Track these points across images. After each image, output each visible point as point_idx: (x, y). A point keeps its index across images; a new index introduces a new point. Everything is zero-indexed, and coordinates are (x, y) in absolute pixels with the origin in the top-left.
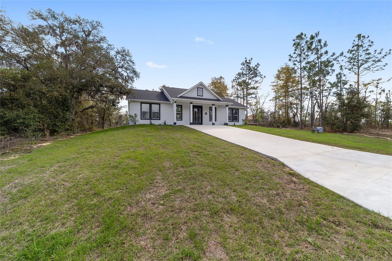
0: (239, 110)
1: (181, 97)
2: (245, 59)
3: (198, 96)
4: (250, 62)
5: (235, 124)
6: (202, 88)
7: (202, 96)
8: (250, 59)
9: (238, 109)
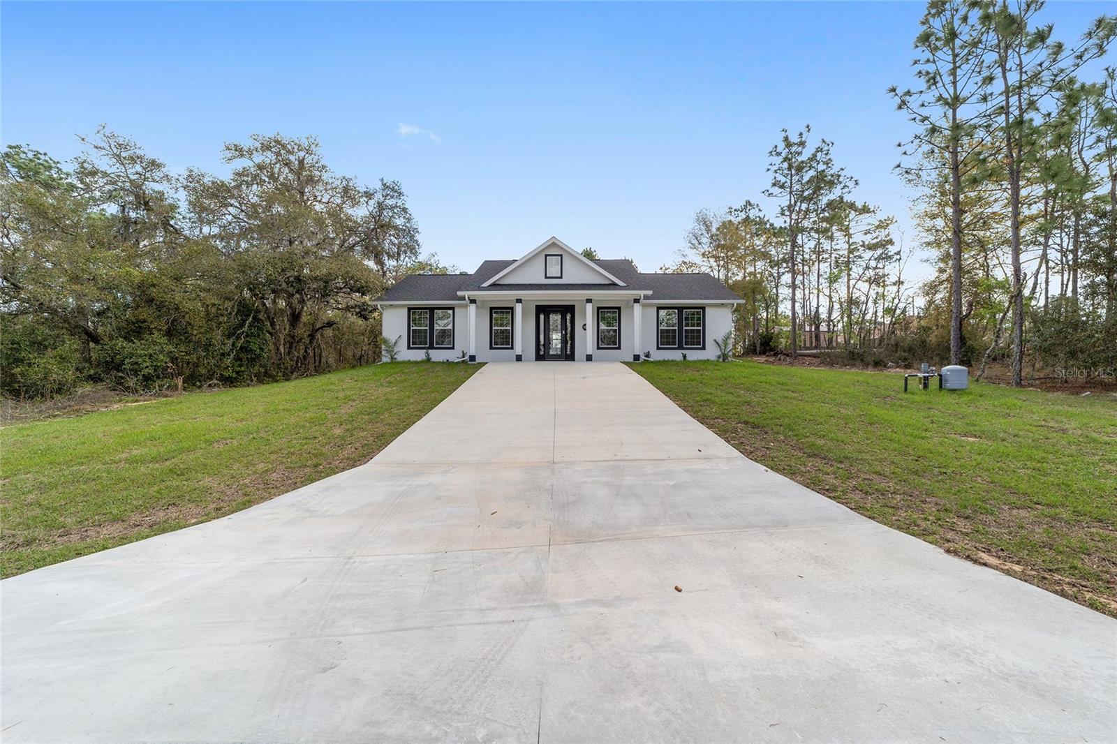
0: (707, 309)
1: (495, 286)
2: (783, 134)
3: (546, 277)
4: (803, 140)
5: (685, 357)
6: (561, 256)
7: (561, 277)
8: (804, 130)
9: (703, 308)
